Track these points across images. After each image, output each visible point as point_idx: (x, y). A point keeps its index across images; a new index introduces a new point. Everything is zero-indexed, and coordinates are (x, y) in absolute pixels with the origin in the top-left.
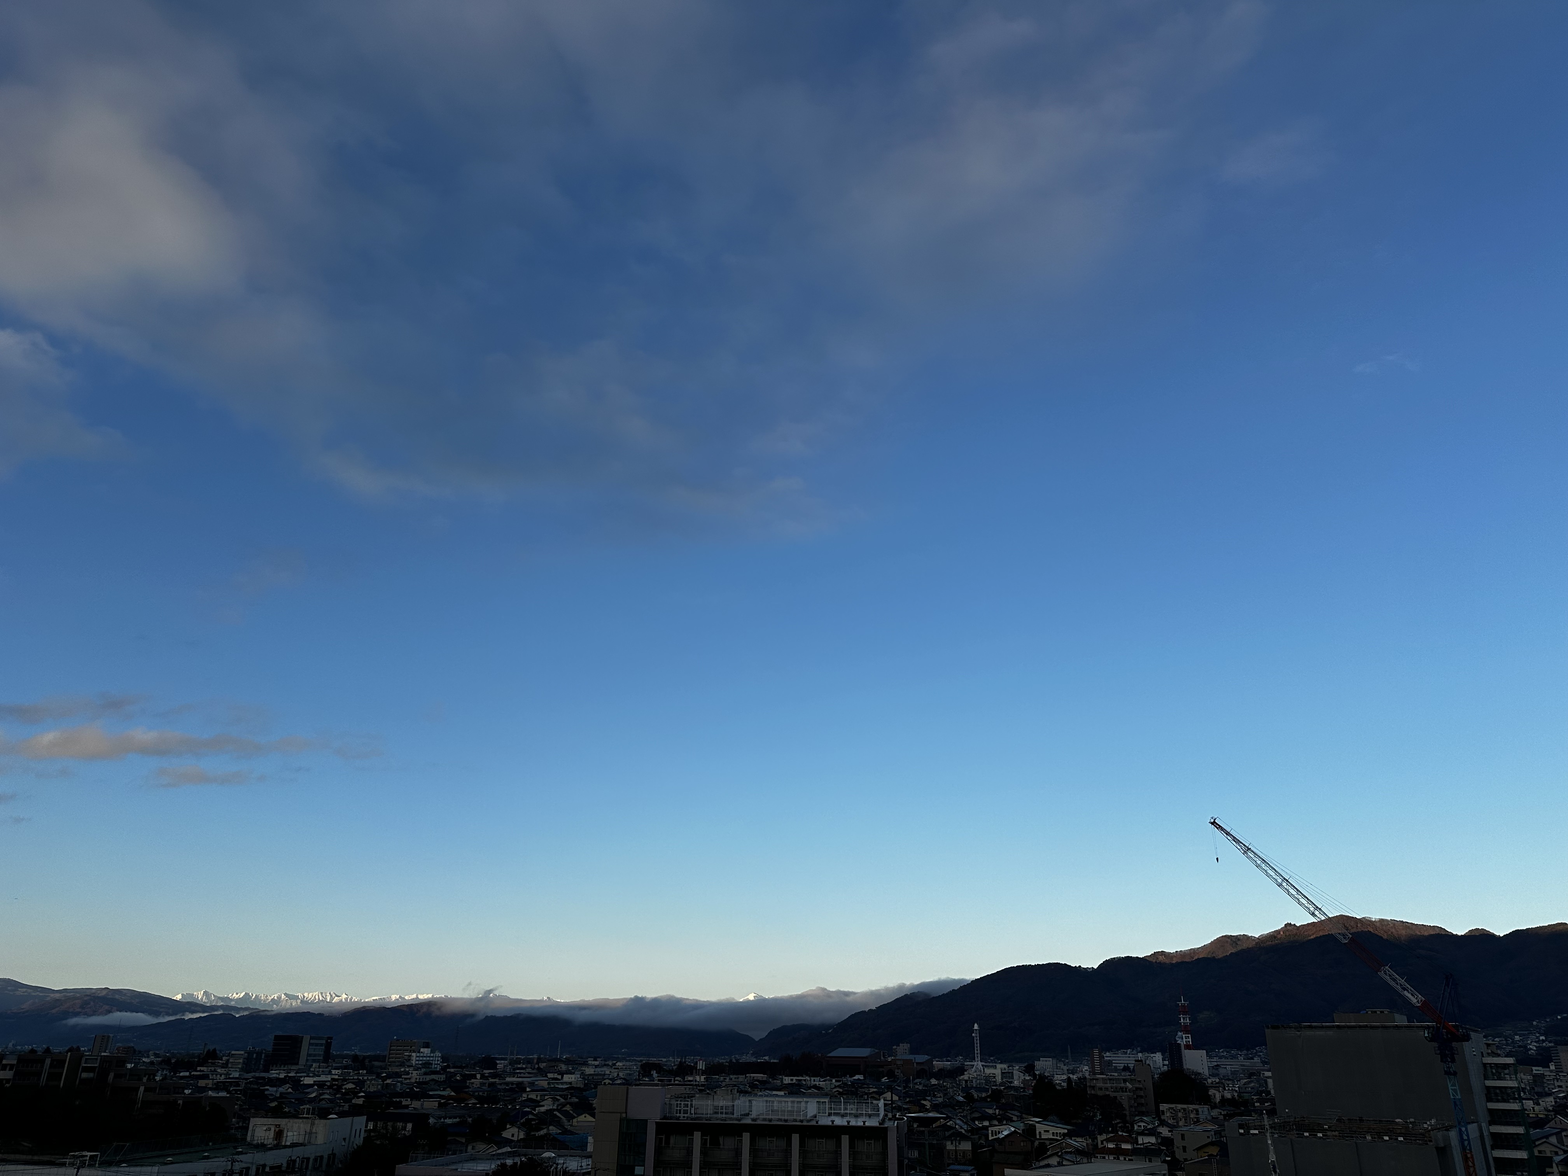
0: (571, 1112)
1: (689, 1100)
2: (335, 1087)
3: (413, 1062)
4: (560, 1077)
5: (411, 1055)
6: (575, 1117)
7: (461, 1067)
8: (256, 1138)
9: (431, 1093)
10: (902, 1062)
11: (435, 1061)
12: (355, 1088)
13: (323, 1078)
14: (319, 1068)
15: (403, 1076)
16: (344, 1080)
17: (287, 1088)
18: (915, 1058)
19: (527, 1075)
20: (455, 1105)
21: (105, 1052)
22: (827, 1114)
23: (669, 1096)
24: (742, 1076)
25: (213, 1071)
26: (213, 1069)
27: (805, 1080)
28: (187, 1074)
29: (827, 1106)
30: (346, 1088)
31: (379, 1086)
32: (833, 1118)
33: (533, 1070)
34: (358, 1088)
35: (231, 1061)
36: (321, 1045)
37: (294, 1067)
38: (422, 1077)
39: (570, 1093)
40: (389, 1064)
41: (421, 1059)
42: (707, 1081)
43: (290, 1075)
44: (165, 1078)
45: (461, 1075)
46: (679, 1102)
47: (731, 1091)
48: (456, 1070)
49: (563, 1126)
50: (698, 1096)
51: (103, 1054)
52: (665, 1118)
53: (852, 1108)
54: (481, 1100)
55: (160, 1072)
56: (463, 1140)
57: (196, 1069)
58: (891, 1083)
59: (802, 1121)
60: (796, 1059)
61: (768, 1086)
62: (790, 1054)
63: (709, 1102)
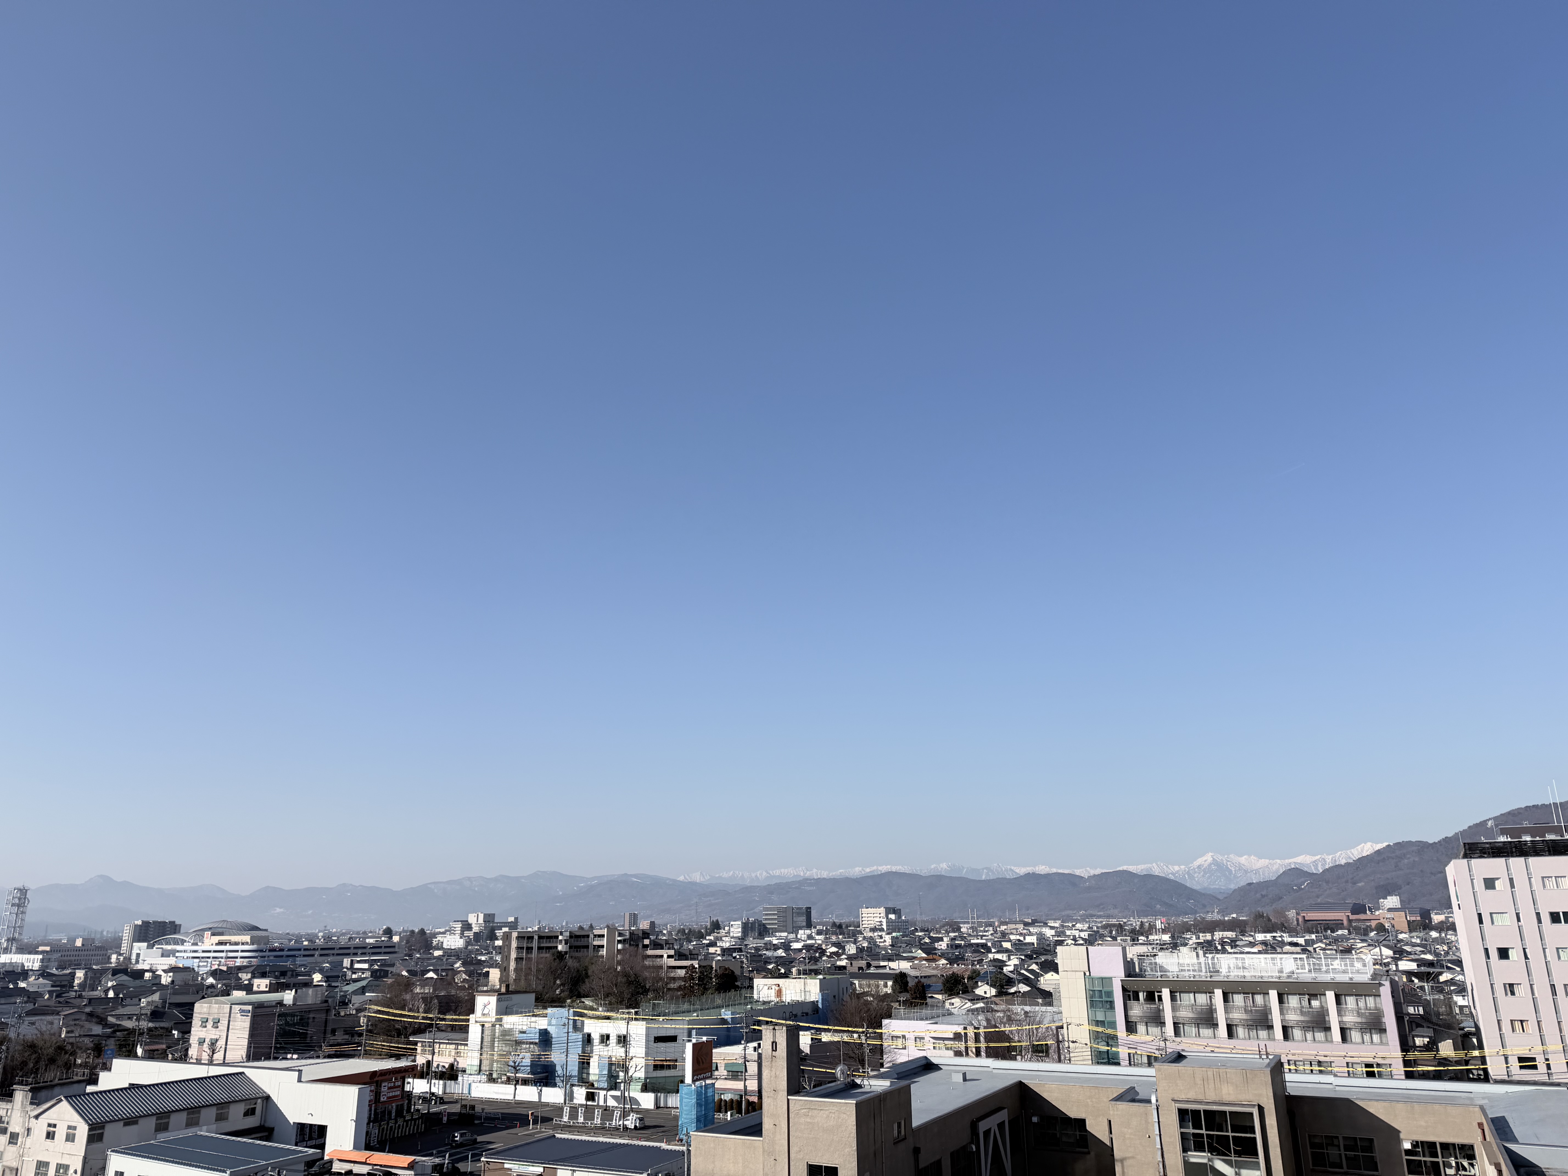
0: (1038, 971)
1: (1152, 958)
3: (885, 927)
4: (1022, 938)
5: (880, 922)
6: (1042, 975)
7: (927, 931)
8: (760, 996)
12: (838, 952)
13: (809, 942)
14: (805, 934)
15: (877, 940)
16: (829, 945)
17: (781, 953)
19: (990, 937)
20: (927, 965)
21: (634, 927)
22: (1307, 970)
23: (1132, 955)
24: (1210, 934)
25: (719, 940)
26: (718, 938)
27: (1280, 937)
28: (699, 942)
29: (1306, 962)
30: (829, 952)
31: (858, 950)
32: (1314, 974)
33: (996, 932)
34: (840, 951)
35: (732, 929)
36: (803, 914)
37: (784, 934)
38: (894, 941)
39: (1035, 953)
40: (863, 929)
41: (891, 924)
42: (1173, 939)
43: (781, 941)
44: (681, 947)
45: (930, 938)
46: (1142, 961)
47: (1196, 949)
48: (923, 933)
49: (1032, 984)
50: (1160, 954)
51: (632, 928)
52: (1129, 976)
53: (1337, 964)
54: (951, 962)
55: (677, 942)
56: (939, 997)
57: (705, 939)
58: (1379, 938)
59: (1280, 978)
60: (1267, 915)
61: (1238, 943)
62: (1261, 910)
63: (1174, 960)
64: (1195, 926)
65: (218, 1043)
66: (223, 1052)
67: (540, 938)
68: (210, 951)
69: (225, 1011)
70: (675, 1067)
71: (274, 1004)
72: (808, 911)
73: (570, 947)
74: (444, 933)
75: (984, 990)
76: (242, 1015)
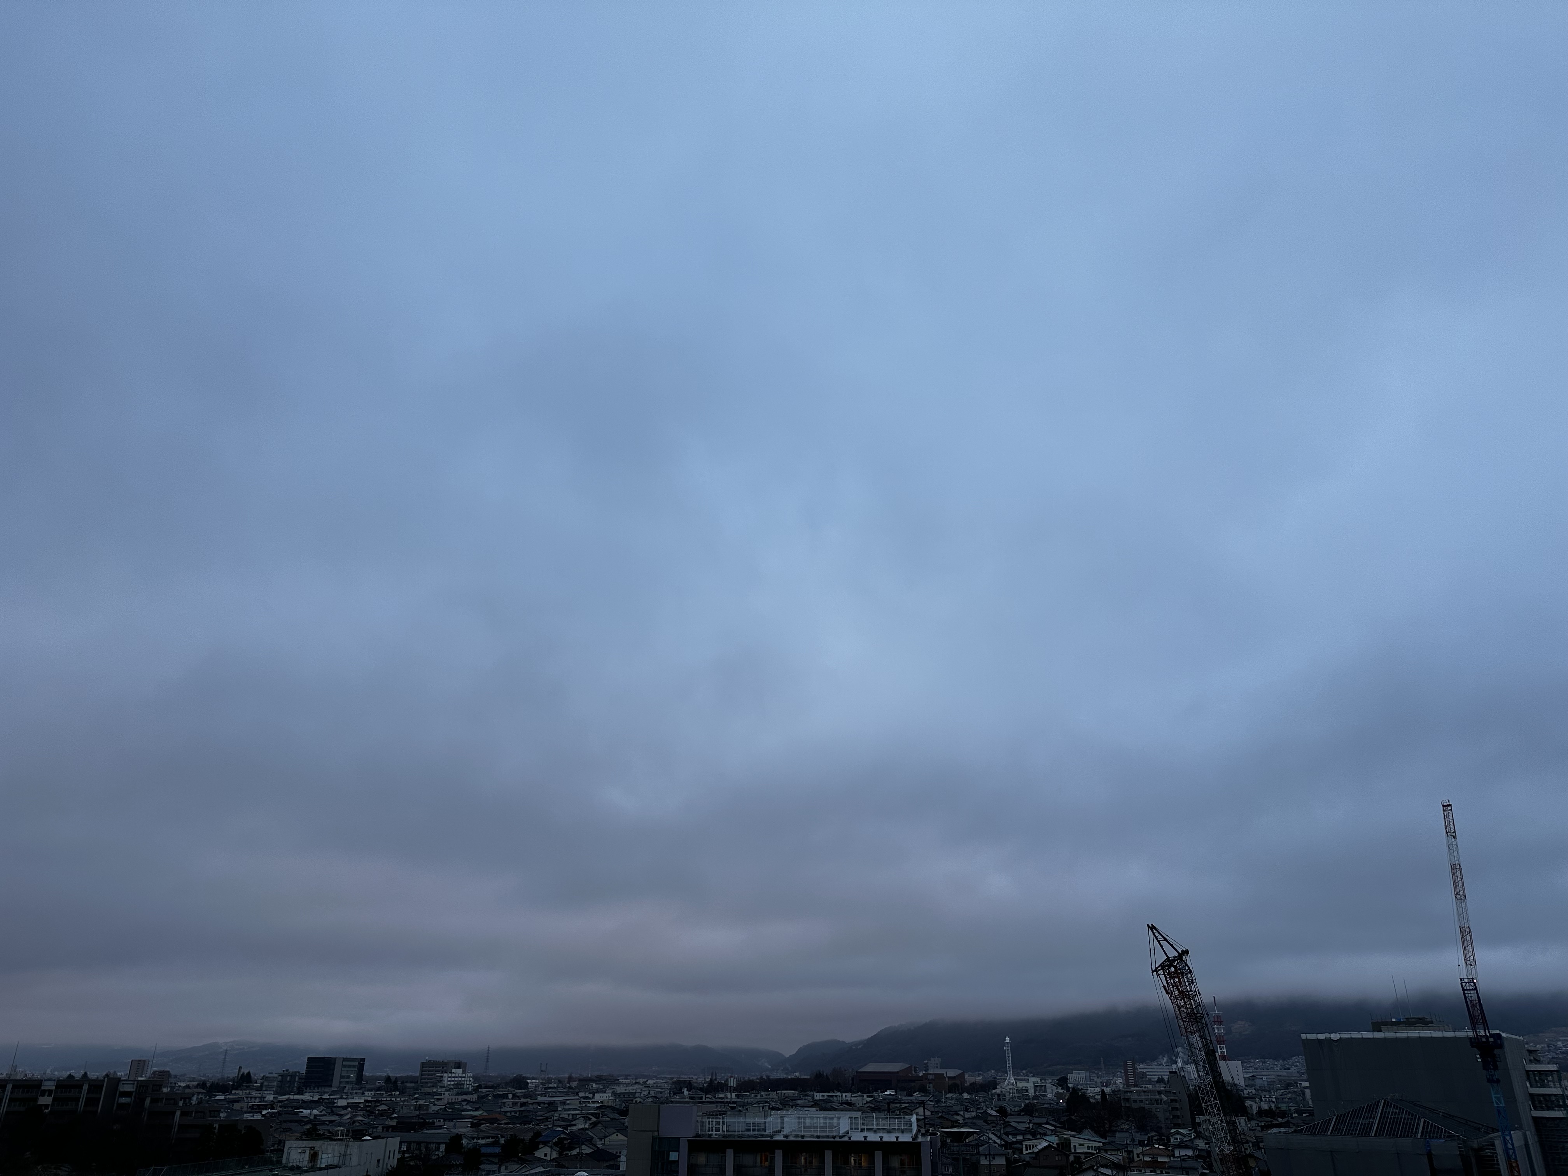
0: (602, 1130)
1: (720, 1117)
2: (369, 1108)
3: (446, 1083)
4: (591, 1096)
5: (442, 1077)
6: (608, 1136)
7: (492, 1087)
8: (291, 1161)
9: (463, 1113)
10: (934, 1076)
11: (467, 1081)
12: (389, 1109)
13: (356, 1100)
14: (352, 1090)
15: (435, 1097)
16: (378, 1101)
17: (321, 1110)
18: (946, 1072)
19: (558, 1094)
20: (487, 1125)
21: (142, 1077)
22: (860, 1130)
23: (701, 1113)
24: (773, 1093)
25: (248, 1094)
26: (247, 1091)
27: (836, 1096)
29: (859, 1122)
30: (379, 1110)
31: (412, 1108)
32: (865, 1134)
33: (564, 1089)
34: (391, 1109)
35: (265, 1083)
36: (354, 1066)
37: (326, 1090)
38: (454, 1097)
39: (602, 1112)
40: (422, 1084)
41: (453, 1079)
42: (738, 1098)
43: (324, 1097)
44: (200, 1102)
45: (494, 1096)
46: (711, 1120)
47: (763, 1108)
48: (488, 1090)
49: (595, 1145)
50: (729, 1113)
51: (140, 1079)
52: (697, 1136)
53: (884, 1123)
54: (514, 1120)
55: (196, 1096)
56: (496, 1160)
57: (231, 1092)
58: (923, 1098)
59: (834, 1137)
60: (827, 1075)
61: (799, 1102)
62: (821, 1070)
63: (741, 1120)
64: (761, 1084)
67: (15, 1087)
72: (361, 1063)
73: (55, 1100)
75: (544, 1152)
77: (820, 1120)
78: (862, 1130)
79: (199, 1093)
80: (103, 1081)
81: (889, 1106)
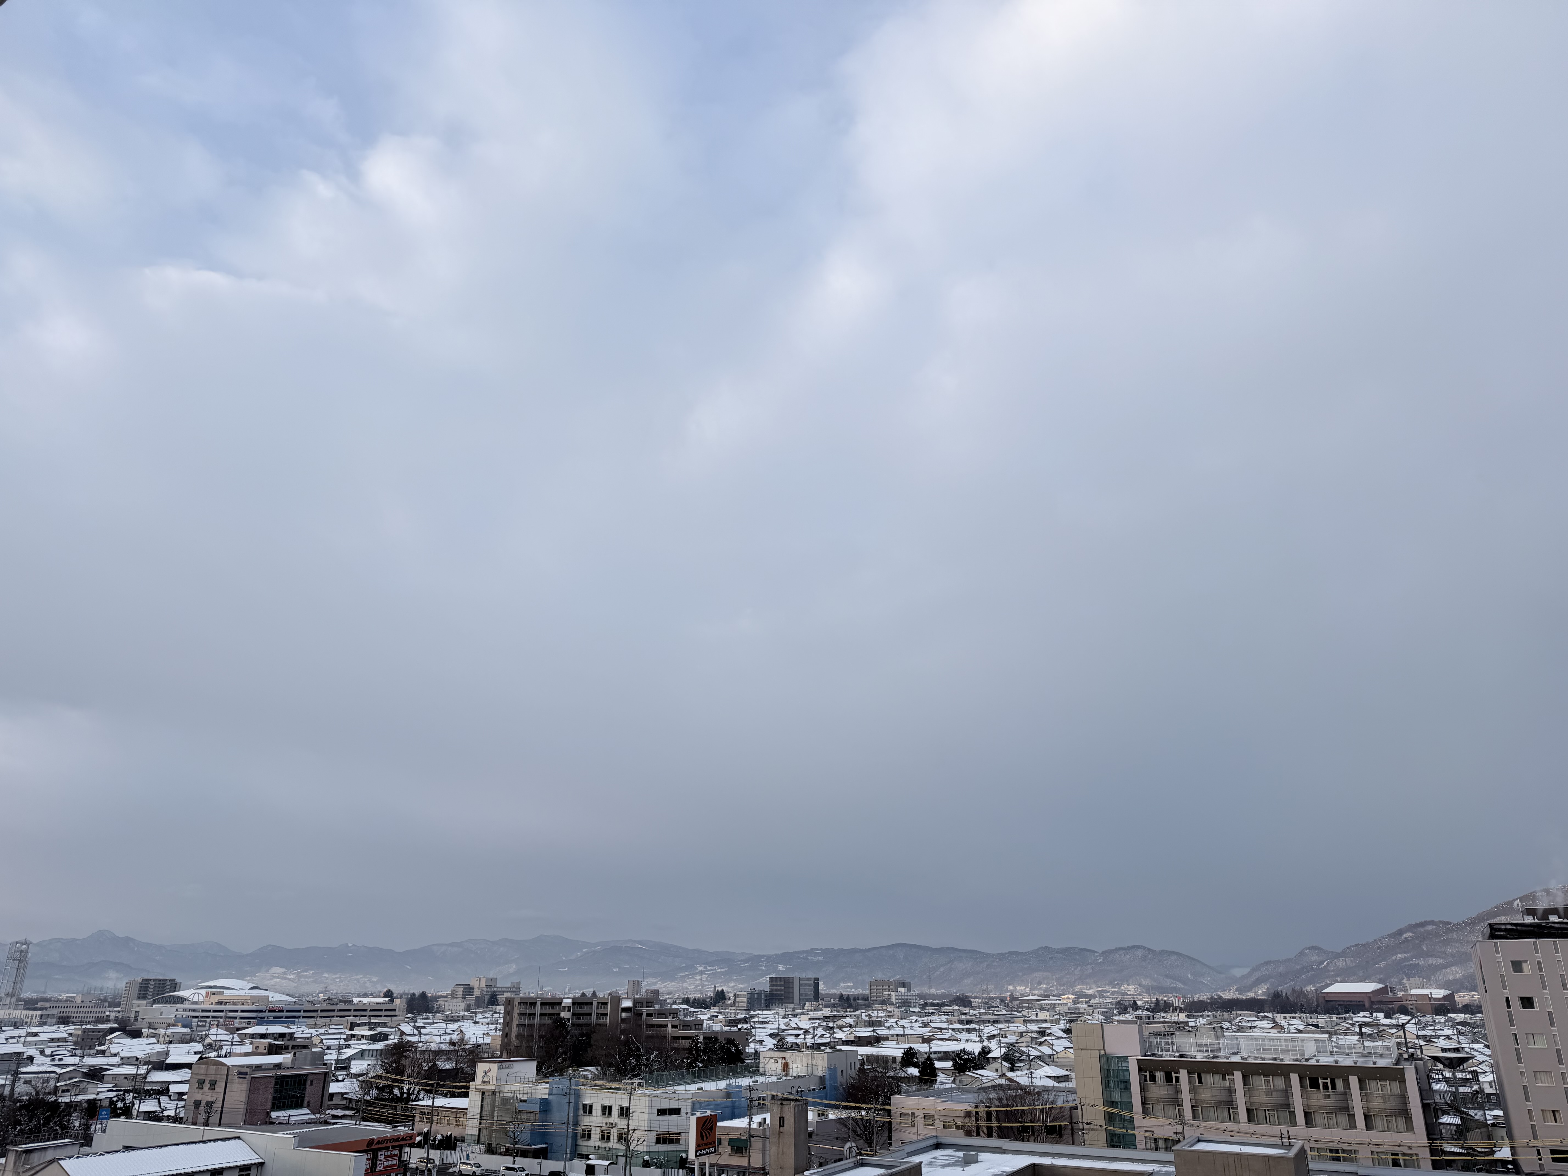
1: (1169, 1038)
3: (893, 1000)
5: (889, 995)
8: (767, 1070)
11: (914, 999)
14: (812, 1006)
18: (1431, 993)
19: (1002, 1012)
21: (637, 995)
22: (1329, 1053)
23: (1148, 1033)
24: (1227, 1013)
25: (725, 1010)
26: (723, 1007)
27: (1300, 1018)
29: (1328, 1045)
31: (866, 1024)
32: (1336, 1057)
33: (1007, 1007)
35: (737, 1000)
36: (810, 985)
37: (791, 1006)
38: (903, 1015)
40: (872, 1002)
41: (900, 997)
42: (1188, 1018)
43: (788, 1013)
44: (686, 1017)
47: (1216, 1029)
48: (933, 1007)
50: (1177, 1033)
51: (636, 996)
52: (1146, 1055)
55: (682, 1011)
56: (950, 1073)
57: (710, 1009)
59: (1300, 1060)
62: (1280, 990)
63: (1192, 1040)
64: (1212, 1004)
65: (214, 1105)
66: (219, 1115)
67: (542, 1004)
68: (209, 1011)
69: (223, 1073)
70: (678, 1141)
71: (272, 1067)
72: (816, 983)
73: (573, 1014)
74: (446, 997)
76: (239, 1077)
77: (1280, 1042)
78: (1332, 1053)
79: (684, 1009)
80: (608, 998)
81: (1361, 1030)
